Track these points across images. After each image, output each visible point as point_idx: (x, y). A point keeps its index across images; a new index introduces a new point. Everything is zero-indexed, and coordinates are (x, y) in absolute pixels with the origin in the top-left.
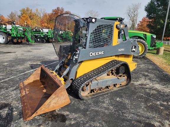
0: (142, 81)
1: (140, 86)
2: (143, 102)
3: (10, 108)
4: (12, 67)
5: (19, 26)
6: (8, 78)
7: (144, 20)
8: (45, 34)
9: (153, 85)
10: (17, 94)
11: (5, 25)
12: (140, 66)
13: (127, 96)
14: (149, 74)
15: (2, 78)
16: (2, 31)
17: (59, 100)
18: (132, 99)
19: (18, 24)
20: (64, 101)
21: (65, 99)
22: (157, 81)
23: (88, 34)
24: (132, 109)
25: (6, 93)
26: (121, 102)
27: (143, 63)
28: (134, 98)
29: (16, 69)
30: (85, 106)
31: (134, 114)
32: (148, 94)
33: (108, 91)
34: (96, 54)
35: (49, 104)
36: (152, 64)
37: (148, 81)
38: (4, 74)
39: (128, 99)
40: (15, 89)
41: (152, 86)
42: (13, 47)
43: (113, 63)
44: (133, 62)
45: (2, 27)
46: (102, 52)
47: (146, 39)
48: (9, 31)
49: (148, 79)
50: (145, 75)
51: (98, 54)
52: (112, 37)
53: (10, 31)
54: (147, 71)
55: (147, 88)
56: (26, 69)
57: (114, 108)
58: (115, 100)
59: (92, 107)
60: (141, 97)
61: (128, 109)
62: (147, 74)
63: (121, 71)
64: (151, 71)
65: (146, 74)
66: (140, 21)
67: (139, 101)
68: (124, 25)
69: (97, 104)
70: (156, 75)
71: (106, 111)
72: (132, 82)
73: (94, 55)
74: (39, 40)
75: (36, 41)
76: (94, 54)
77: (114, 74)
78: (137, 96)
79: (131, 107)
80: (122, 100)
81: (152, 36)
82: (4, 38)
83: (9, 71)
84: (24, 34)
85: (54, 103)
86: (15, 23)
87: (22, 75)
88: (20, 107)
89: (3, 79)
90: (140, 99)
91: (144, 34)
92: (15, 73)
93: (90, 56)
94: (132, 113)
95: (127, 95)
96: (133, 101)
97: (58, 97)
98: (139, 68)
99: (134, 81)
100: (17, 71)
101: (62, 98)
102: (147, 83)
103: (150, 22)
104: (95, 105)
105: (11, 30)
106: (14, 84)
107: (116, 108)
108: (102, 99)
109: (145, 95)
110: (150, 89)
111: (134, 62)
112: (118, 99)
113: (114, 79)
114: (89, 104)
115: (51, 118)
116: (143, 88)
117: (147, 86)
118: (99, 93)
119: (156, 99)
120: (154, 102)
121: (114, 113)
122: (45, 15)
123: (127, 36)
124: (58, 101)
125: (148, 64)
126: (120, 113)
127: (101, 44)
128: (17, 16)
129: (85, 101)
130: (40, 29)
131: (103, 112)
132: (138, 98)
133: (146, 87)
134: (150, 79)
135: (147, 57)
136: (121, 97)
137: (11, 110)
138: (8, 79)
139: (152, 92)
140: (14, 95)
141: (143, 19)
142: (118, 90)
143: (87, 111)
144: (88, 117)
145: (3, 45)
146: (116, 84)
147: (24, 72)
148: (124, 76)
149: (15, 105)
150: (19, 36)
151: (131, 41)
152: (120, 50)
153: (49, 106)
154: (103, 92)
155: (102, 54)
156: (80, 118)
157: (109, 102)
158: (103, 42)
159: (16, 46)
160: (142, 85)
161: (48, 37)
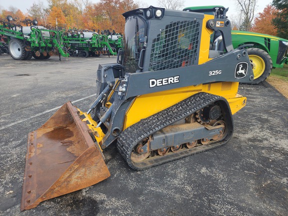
0: (255, 132)
1: (250, 143)
2: (254, 179)
3: (4, 183)
4: (25, 101)
5: (42, 27)
6: (14, 122)
7: (267, 10)
8: (87, 40)
9: (276, 142)
10: (21, 155)
11: (19, 26)
12: (254, 101)
13: (221, 164)
14: (270, 118)
15: (4, 122)
16: (16, 37)
17: (88, 172)
18: (231, 170)
19: (42, 25)
20: (97, 174)
21: (99, 171)
22: (285, 133)
23: (147, 42)
24: (230, 193)
25: (2, 152)
26: (209, 177)
27: (261, 95)
28: (236, 169)
29: (30, 106)
30: (139, 182)
31: (231, 204)
32: (265, 161)
33: (186, 152)
34: (162, 83)
35: (68, 179)
36: (278, 97)
37: (266, 133)
38: (8, 115)
39: (222, 171)
40: (20, 145)
41: (274, 143)
42: (34, 65)
43: (198, 98)
44: (238, 95)
45: (16, 29)
46: (175, 78)
47: (269, 48)
48: (27, 37)
49: (267, 128)
50: (263, 119)
51: (168, 82)
52: (196, 46)
53: (29, 37)
54: (266, 112)
55: (263, 148)
56: (46, 106)
57: (193, 189)
58: (197, 172)
59: (151, 185)
60: (250, 167)
61: (221, 192)
62: (266, 118)
63: (213, 114)
64: (275, 111)
65: (265, 116)
66: (260, 13)
67: (246, 175)
68: (223, 22)
69: (161, 179)
70: (283, 120)
71: (177, 196)
72: (235, 134)
73: (158, 85)
74: (77, 51)
75: (72, 54)
76: (158, 83)
77: (199, 121)
78: (243, 165)
79: (228, 188)
80: (212, 172)
81: (281, 42)
82: (19, 50)
83: (17, 110)
84: (51, 43)
85: (78, 178)
86: (36, 23)
87: (38, 116)
88: (21, 180)
89: (5, 124)
90: (248, 171)
91: (265, 39)
92: (27, 112)
93: (151, 86)
94: (229, 203)
95: (223, 161)
96: (234, 174)
97: (84, 166)
98: (251, 105)
99: (239, 132)
100: (31, 110)
101: (93, 168)
102: (264, 137)
103: (278, 14)
104: (157, 182)
105: (29, 35)
106: (20, 135)
107: (197, 191)
108: (172, 170)
109: (258, 162)
110: (270, 149)
111: (240, 96)
112: (204, 170)
113: (197, 131)
114: (146, 180)
115: (72, 206)
116: (255, 147)
117: (265, 142)
118: (167, 157)
119: (280, 172)
120: (275, 178)
121: (192, 201)
122: (89, 8)
123: (229, 44)
124: (85, 174)
125: (271, 96)
126: (204, 200)
127: (175, 61)
128: (42, 11)
129: (139, 173)
130: (79, 33)
131: (170, 198)
132: (243, 168)
133: (262, 146)
134: (271, 128)
135: (270, 83)
136: (210, 165)
137: (3, 187)
138: (13, 124)
139: (273, 156)
140: (15, 156)
141: (265, 9)
142: (206, 151)
143: (141, 193)
144: (139, 208)
145: (19, 62)
146: (203, 139)
147: (41, 112)
148: (219, 124)
149: (13, 177)
150: (43, 45)
151: (237, 53)
152: (213, 73)
153: (67, 184)
154: (177, 155)
155: (175, 82)
156: (125, 209)
157: (184, 177)
158: (179, 58)
159: (39, 62)
160: (254, 140)
161: (93, 46)
